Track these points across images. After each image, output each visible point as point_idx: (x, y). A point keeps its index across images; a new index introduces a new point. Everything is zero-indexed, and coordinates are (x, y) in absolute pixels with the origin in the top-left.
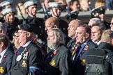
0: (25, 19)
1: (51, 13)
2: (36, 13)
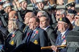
0: (19, 11)
1: (37, 6)
2: (27, 6)
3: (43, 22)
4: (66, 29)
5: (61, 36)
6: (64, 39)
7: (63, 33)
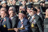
3: (11, 14)
4: (23, 18)
5: (20, 22)
6: (22, 24)
7: (22, 20)
